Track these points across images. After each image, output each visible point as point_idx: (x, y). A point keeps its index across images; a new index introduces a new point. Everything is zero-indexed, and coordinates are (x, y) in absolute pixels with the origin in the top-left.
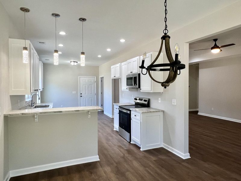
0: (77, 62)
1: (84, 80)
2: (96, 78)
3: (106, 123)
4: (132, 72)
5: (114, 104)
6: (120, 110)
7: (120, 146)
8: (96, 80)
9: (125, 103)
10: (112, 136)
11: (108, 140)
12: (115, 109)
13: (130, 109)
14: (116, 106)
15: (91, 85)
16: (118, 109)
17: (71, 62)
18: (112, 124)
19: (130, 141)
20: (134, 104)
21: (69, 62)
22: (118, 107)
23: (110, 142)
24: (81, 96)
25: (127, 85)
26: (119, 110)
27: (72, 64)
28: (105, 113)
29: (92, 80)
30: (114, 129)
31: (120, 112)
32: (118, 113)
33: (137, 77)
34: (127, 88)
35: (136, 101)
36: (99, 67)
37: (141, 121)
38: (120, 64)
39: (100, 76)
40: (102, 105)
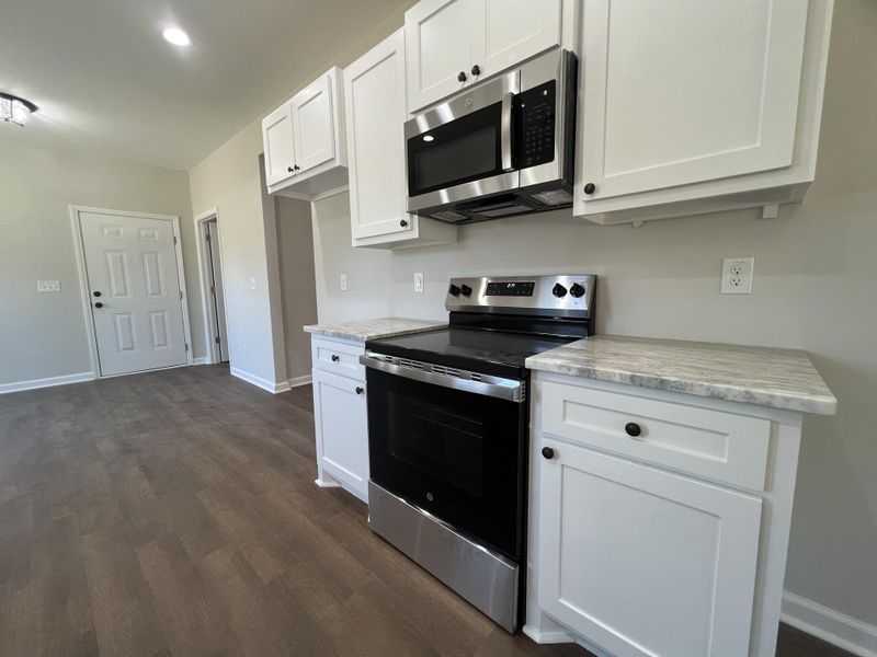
0: (33, 108)
1: (110, 229)
2: (176, 221)
4: (477, 72)
8: (177, 234)
14: (335, 345)
15: (155, 253)
19: (522, 618)
22: (361, 351)
24: (99, 305)
25: (415, 192)
28: (235, 371)
29: (156, 232)
30: (319, 482)
31: (378, 384)
32: (359, 391)
33: (551, 85)
34: (407, 218)
35: (461, 302)
36: (187, 173)
37: (769, 496)
38: (332, 71)
39: (201, 214)
40: (218, 340)
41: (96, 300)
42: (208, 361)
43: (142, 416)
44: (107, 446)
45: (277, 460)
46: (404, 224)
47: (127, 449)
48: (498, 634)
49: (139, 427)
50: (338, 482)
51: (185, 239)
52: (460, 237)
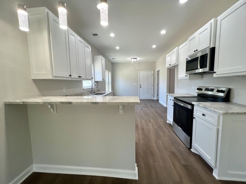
0: (136, 59)
1: (143, 74)
2: (153, 72)
3: (159, 112)
4: (197, 50)
5: (168, 94)
6: (176, 102)
7: (173, 153)
8: (153, 74)
9: (182, 94)
10: (164, 132)
11: (158, 136)
12: (169, 100)
13: (193, 103)
14: (171, 98)
15: (149, 78)
16: (173, 100)
17: (131, 59)
18: (165, 114)
19: (191, 147)
20: (196, 95)
21: (129, 59)
22: (173, 99)
23: (160, 141)
25: (187, 71)
26: (174, 103)
27: (133, 60)
28: (160, 101)
29: (150, 74)
30: (167, 122)
31: (175, 105)
32: (173, 105)
33: (207, 54)
34: (186, 75)
35: (200, 92)
36: (155, 62)
37: (219, 127)
38: (177, 48)
39: (157, 70)
40: (158, 95)
41: (140, 86)
42: (155, 99)
43: (144, 106)
44: (140, 108)
45: (162, 117)
46: (186, 76)
47: (142, 109)
48: (186, 147)
49: (144, 107)
50: (170, 122)
51: (154, 75)
52: (202, 77)
